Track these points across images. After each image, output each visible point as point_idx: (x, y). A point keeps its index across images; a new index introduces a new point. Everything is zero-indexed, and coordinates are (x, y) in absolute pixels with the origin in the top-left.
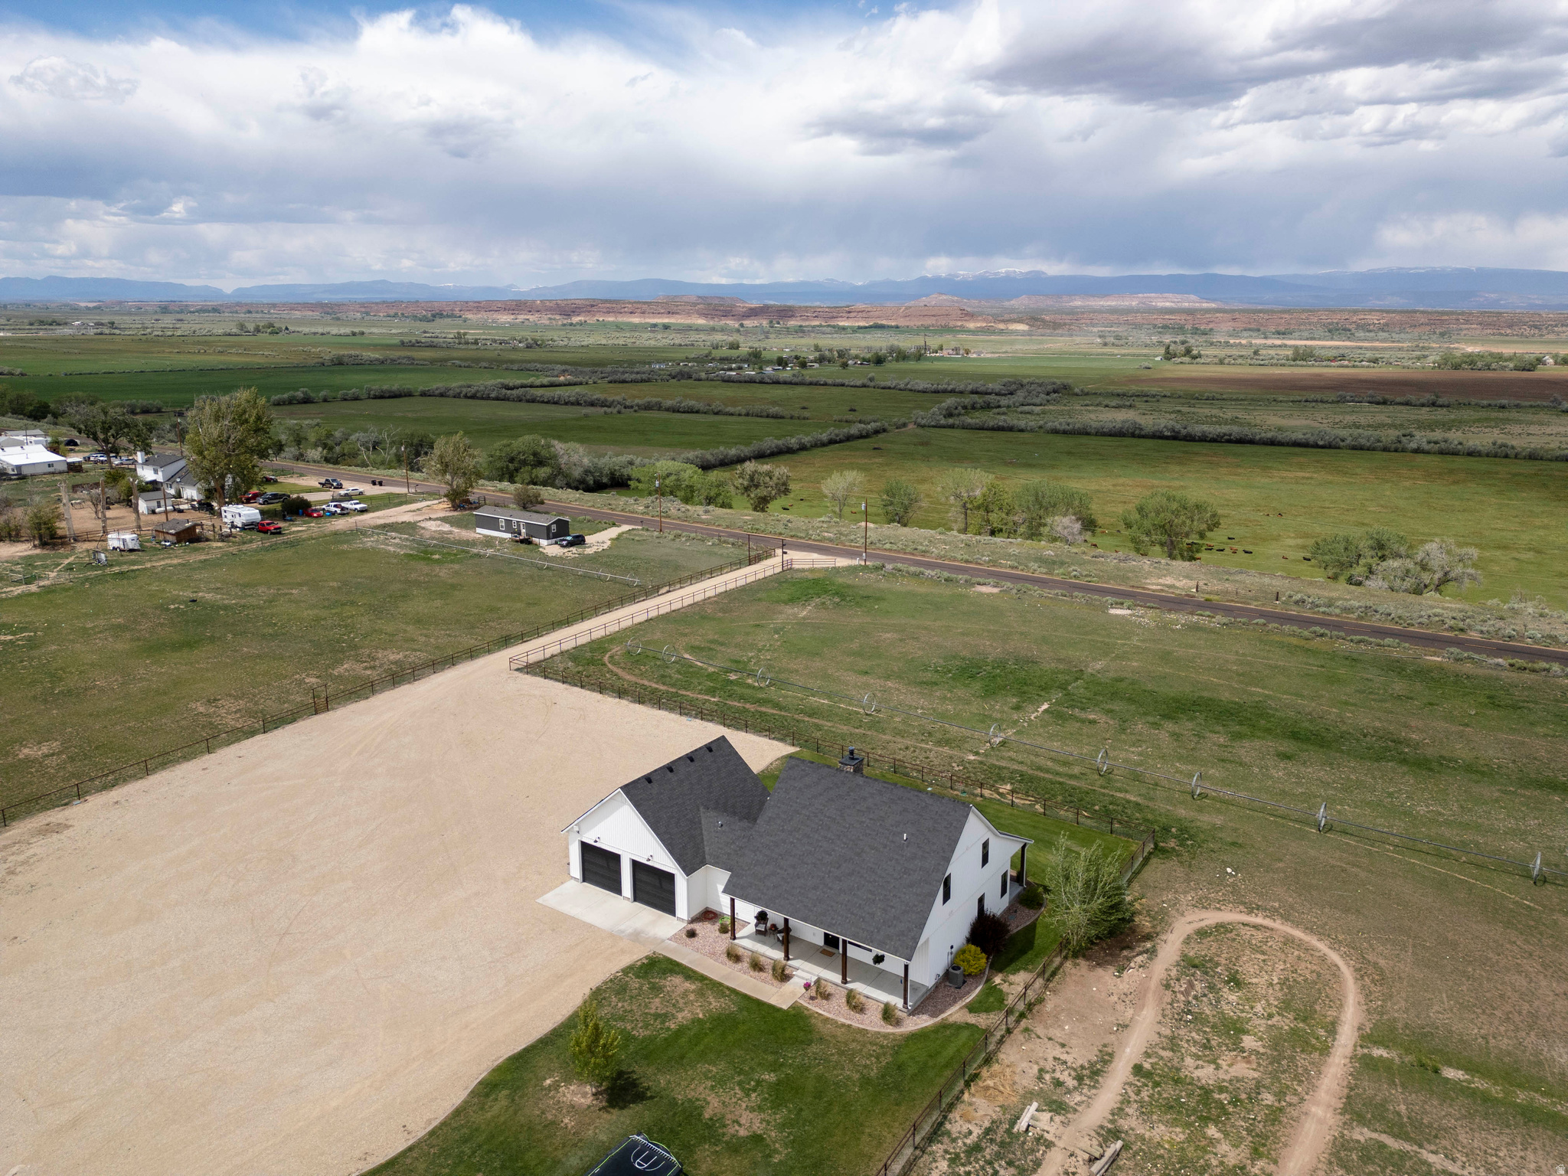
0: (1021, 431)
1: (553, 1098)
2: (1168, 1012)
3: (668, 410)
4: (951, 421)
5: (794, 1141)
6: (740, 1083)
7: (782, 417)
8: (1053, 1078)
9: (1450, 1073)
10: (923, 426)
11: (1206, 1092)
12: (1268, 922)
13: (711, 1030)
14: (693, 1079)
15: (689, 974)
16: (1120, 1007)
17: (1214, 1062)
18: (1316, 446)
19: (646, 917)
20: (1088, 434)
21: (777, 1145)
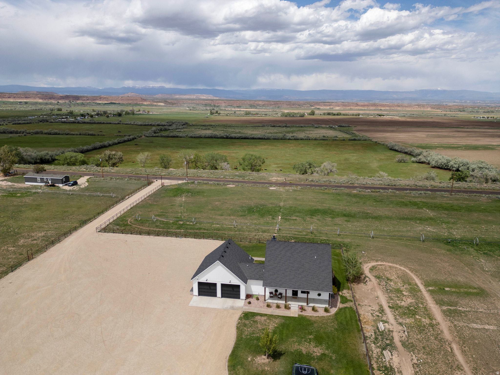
0: (181, 137)
1: (255, 363)
2: (384, 291)
3: (46, 134)
4: (157, 135)
5: (334, 352)
6: (305, 341)
7: (95, 135)
8: (376, 315)
9: (447, 289)
10: (148, 137)
11: (408, 308)
12: (382, 263)
13: (283, 328)
14: (291, 344)
15: (262, 315)
16: (373, 293)
17: (402, 300)
18: (265, 139)
19: (230, 302)
20: (201, 138)
21: (331, 355)
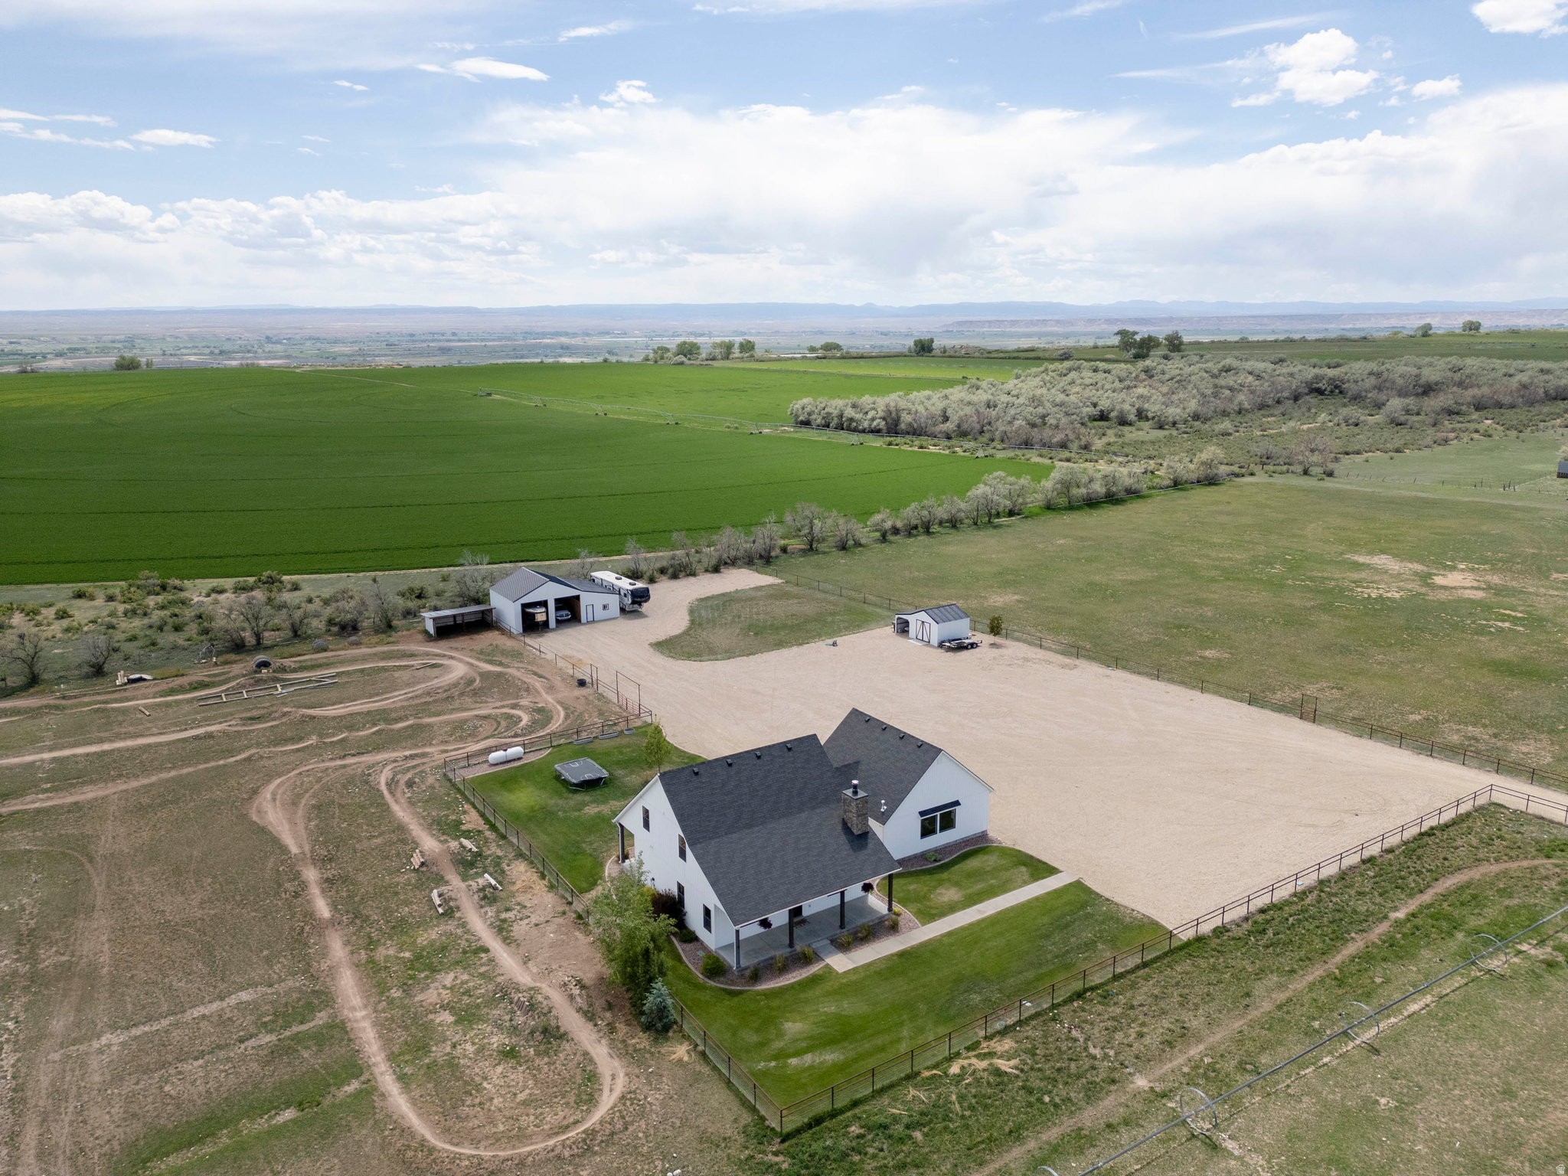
9: (289, 1114)
11: (434, 970)
17: (451, 988)
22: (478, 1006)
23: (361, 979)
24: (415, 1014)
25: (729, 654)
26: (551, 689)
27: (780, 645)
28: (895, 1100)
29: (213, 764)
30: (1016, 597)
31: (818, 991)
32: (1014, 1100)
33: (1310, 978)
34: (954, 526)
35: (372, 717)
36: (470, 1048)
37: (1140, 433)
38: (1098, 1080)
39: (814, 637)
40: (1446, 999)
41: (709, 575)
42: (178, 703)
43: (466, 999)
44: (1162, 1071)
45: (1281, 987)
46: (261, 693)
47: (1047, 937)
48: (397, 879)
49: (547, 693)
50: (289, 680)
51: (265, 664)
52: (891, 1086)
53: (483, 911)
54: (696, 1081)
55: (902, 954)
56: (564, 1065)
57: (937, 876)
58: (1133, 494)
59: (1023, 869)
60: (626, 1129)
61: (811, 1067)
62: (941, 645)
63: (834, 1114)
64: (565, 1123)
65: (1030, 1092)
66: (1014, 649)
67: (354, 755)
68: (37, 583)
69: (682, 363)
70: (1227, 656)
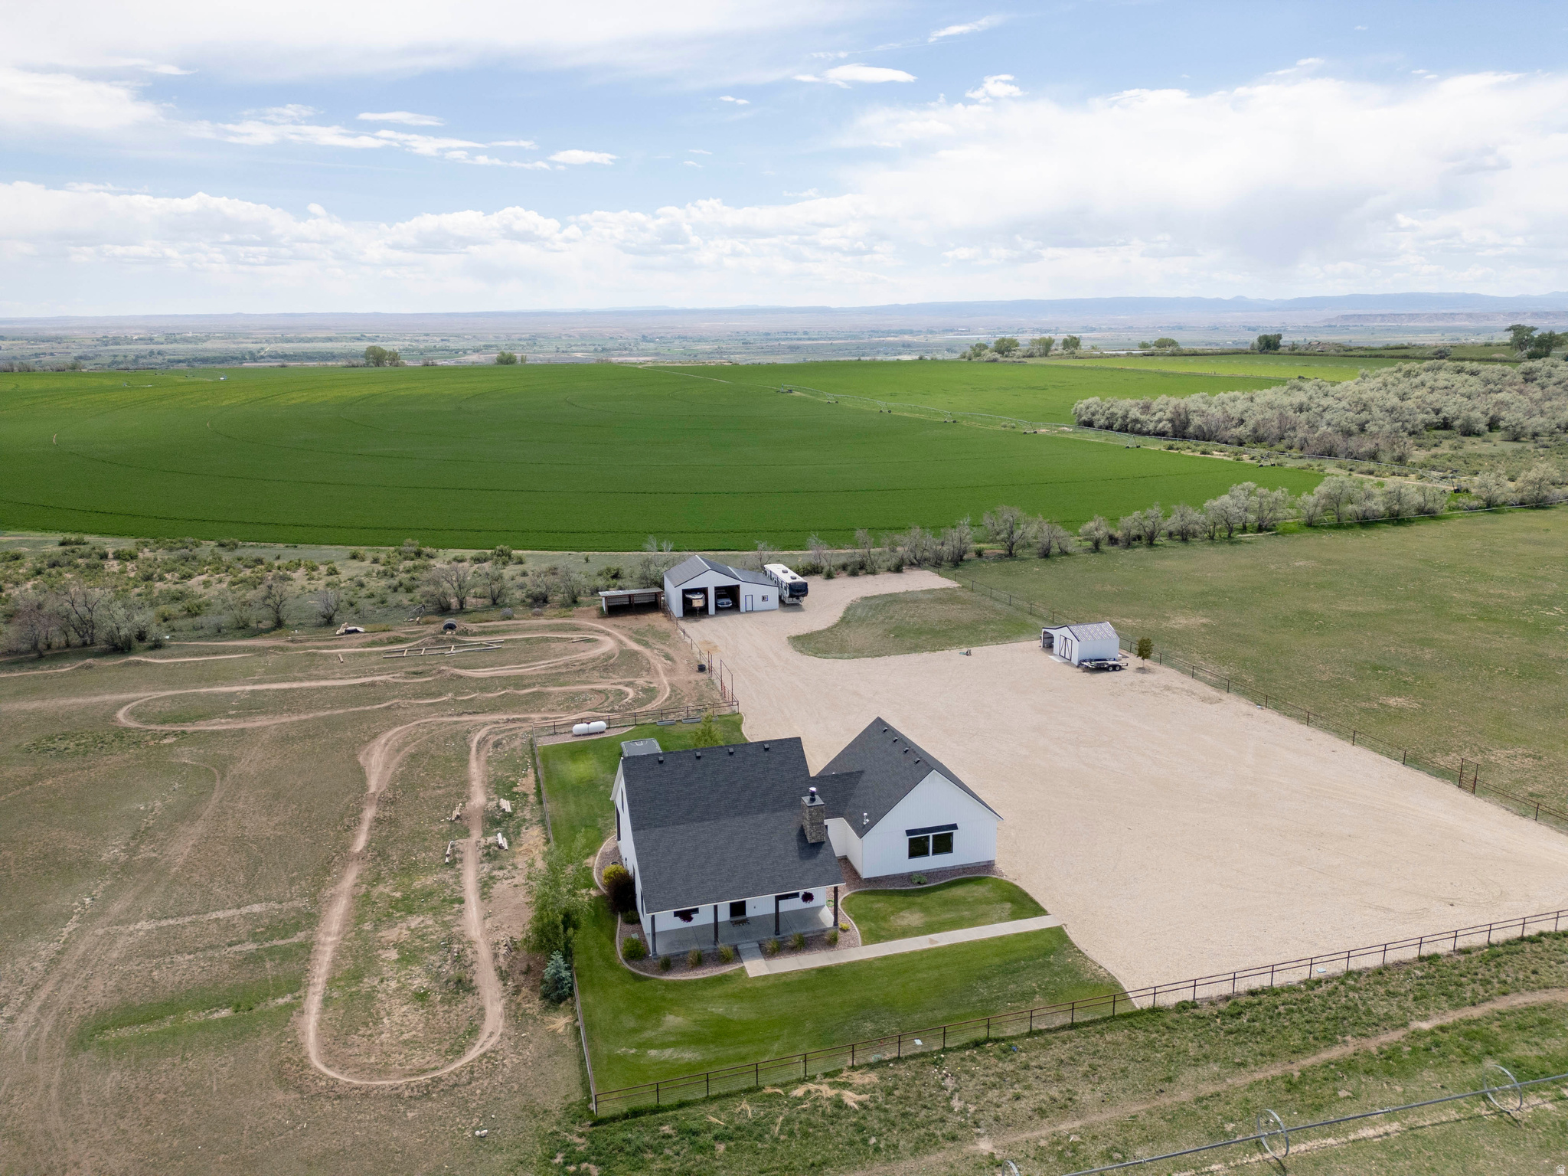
9: (225, 1013)
17: (412, 930)
22: (423, 950)
23: (351, 908)
24: (371, 947)
25: (859, 653)
26: (670, 671)
27: (915, 649)
28: (722, 1109)
29: (362, 708)
30: (1204, 620)
31: (718, 991)
32: (839, 1134)
33: (1259, 1076)
34: (1185, 540)
35: (506, 682)
36: (393, 985)
37: (1487, 445)
38: (938, 1133)
39: (953, 645)
40: (1418, 1132)
41: (890, 575)
42: (370, 653)
43: (418, 942)
44: (1015, 1139)
45: (1217, 1078)
46: (435, 652)
47: (985, 978)
48: (432, 828)
49: (665, 675)
50: (465, 642)
51: (451, 627)
52: (728, 1095)
53: (481, 866)
54: (557, 1053)
55: (823, 971)
56: (458, 1015)
57: (910, 899)
58: (1426, 514)
59: (1008, 905)
60: (470, 1083)
61: (665, 1062)
62: (1080, 665)
63: (657, 1110)
64: (426, 1067)
65: (860, 1129)
66: (1164, 675)
67: (470, 714)
68: (332, 544)
69: (995, 361)
70: (1416, 705)
